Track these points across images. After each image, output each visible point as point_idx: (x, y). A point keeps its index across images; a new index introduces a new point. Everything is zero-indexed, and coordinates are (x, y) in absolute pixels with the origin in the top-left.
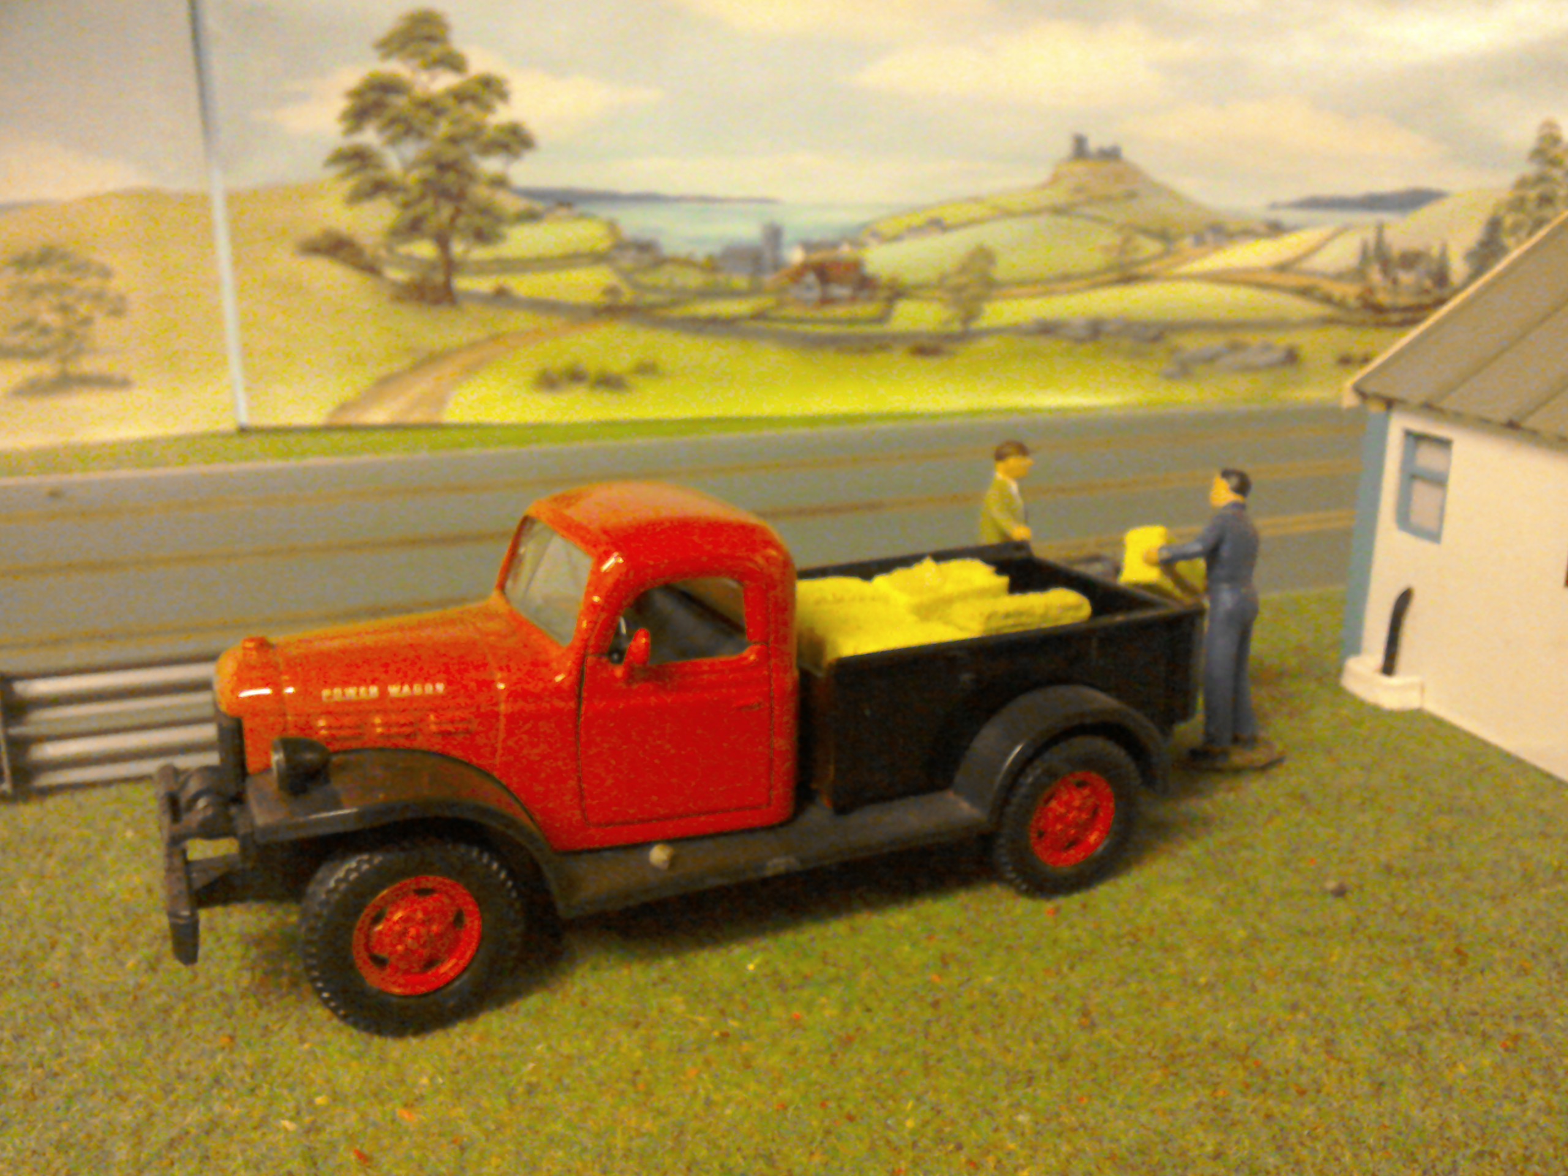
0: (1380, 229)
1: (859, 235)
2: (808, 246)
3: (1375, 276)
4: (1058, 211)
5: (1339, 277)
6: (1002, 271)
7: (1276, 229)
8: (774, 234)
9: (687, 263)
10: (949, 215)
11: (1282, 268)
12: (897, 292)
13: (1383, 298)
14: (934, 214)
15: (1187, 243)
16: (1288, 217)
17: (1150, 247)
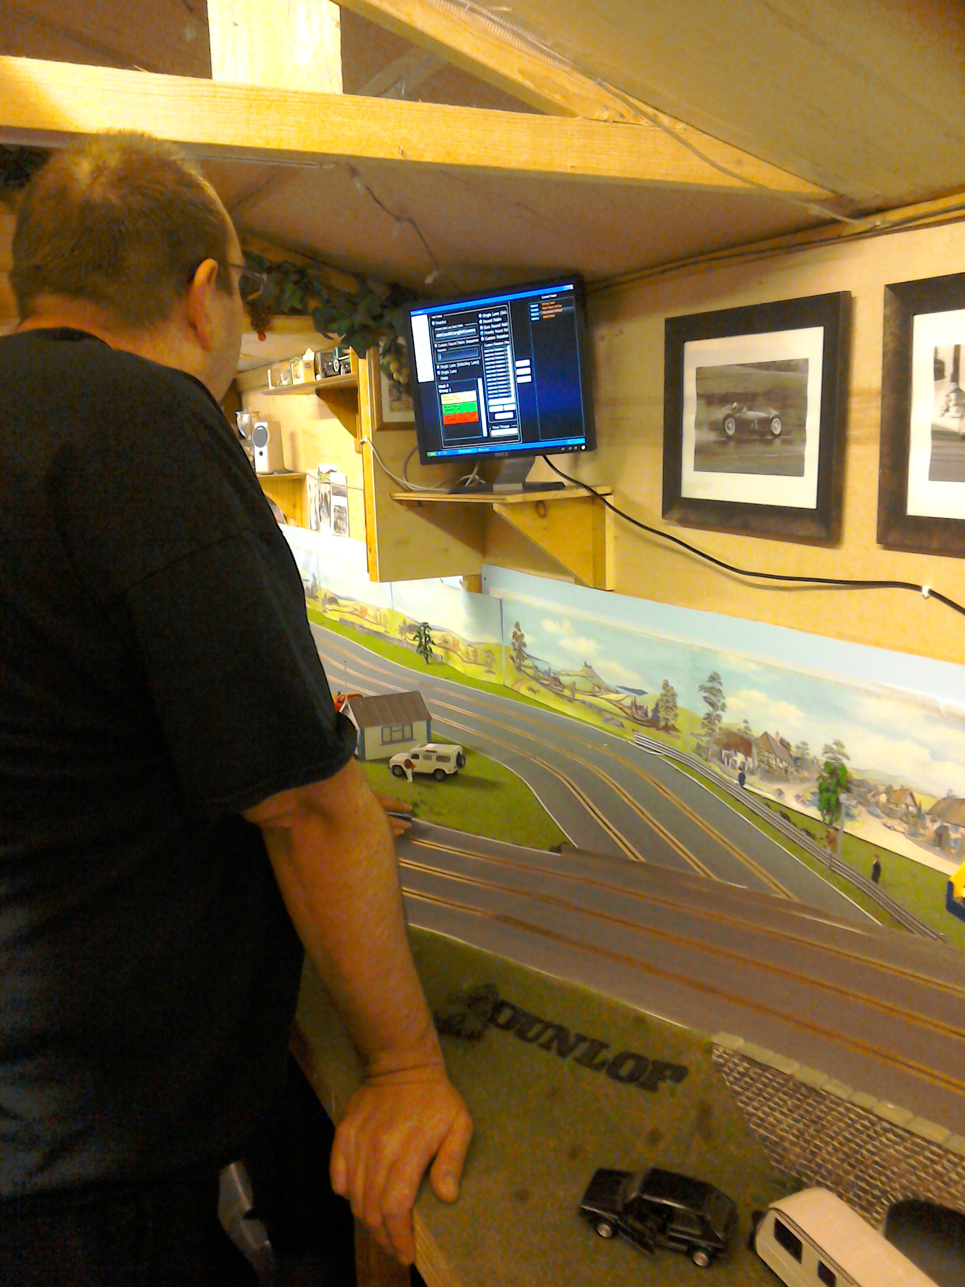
0: (635, 698)
1: (559, 673)
2: (554, 673)
3: (634, 709)
4: (584, 677)
5: (627, 707)
6: (577, 687)
7: (617, 692)
8: (550, 670)
9: (541, 672)
10: (570, 674)
11: (618, 701)
12: (564, 687)
13: (636, 716)
14: (568, 672)
15: (602, 690)
16: (619, 690)
17: (597, 689)
